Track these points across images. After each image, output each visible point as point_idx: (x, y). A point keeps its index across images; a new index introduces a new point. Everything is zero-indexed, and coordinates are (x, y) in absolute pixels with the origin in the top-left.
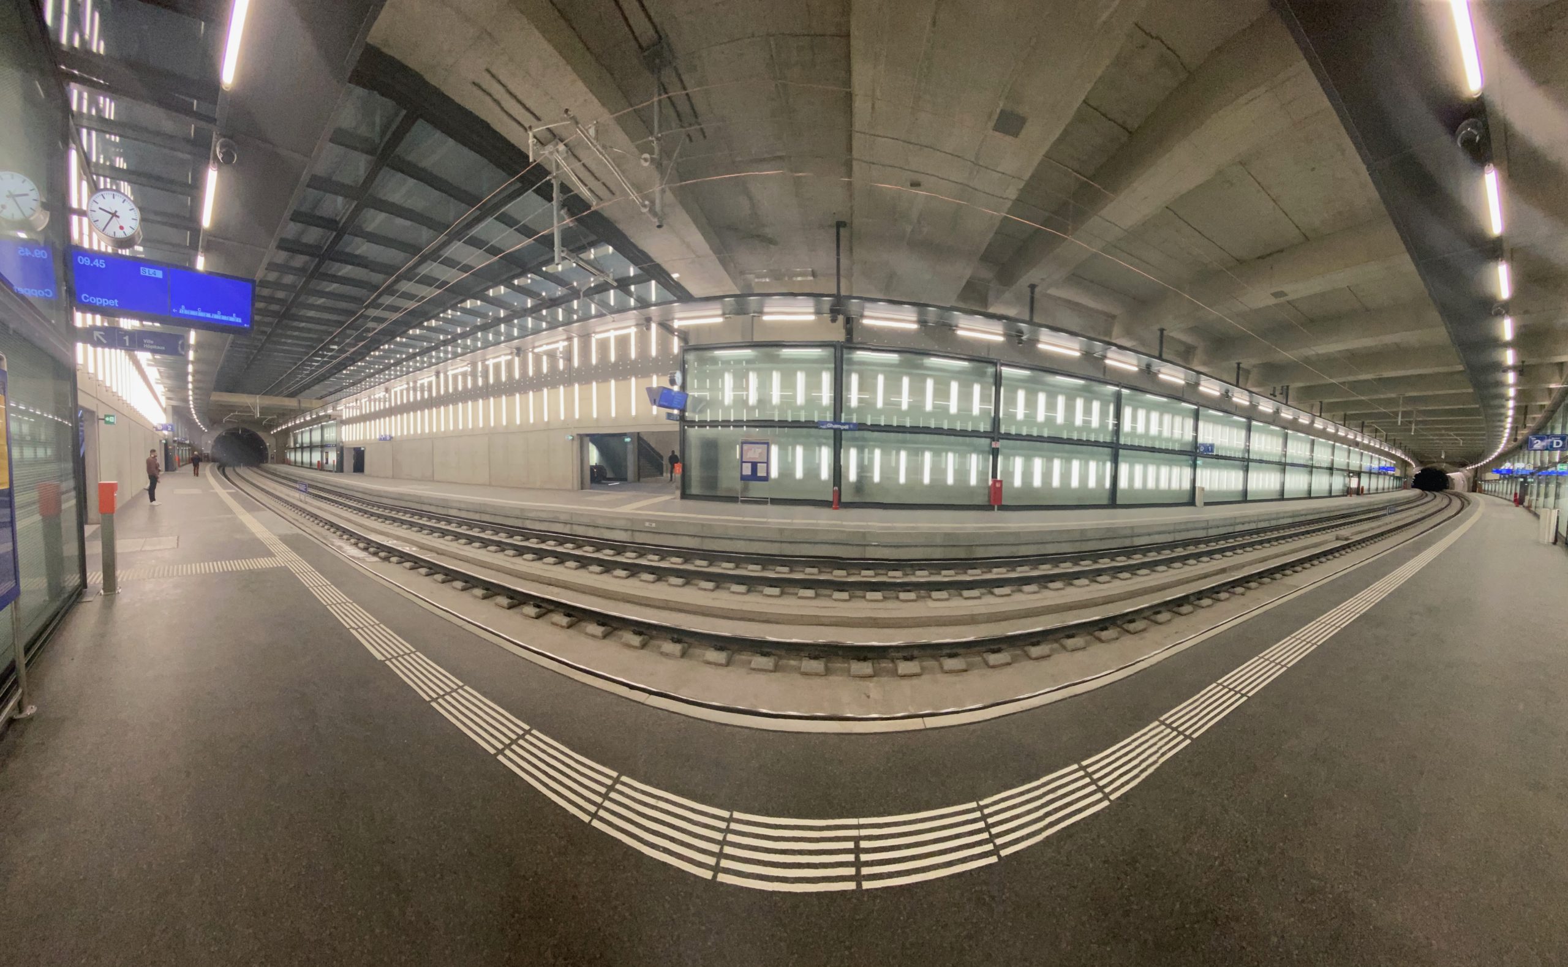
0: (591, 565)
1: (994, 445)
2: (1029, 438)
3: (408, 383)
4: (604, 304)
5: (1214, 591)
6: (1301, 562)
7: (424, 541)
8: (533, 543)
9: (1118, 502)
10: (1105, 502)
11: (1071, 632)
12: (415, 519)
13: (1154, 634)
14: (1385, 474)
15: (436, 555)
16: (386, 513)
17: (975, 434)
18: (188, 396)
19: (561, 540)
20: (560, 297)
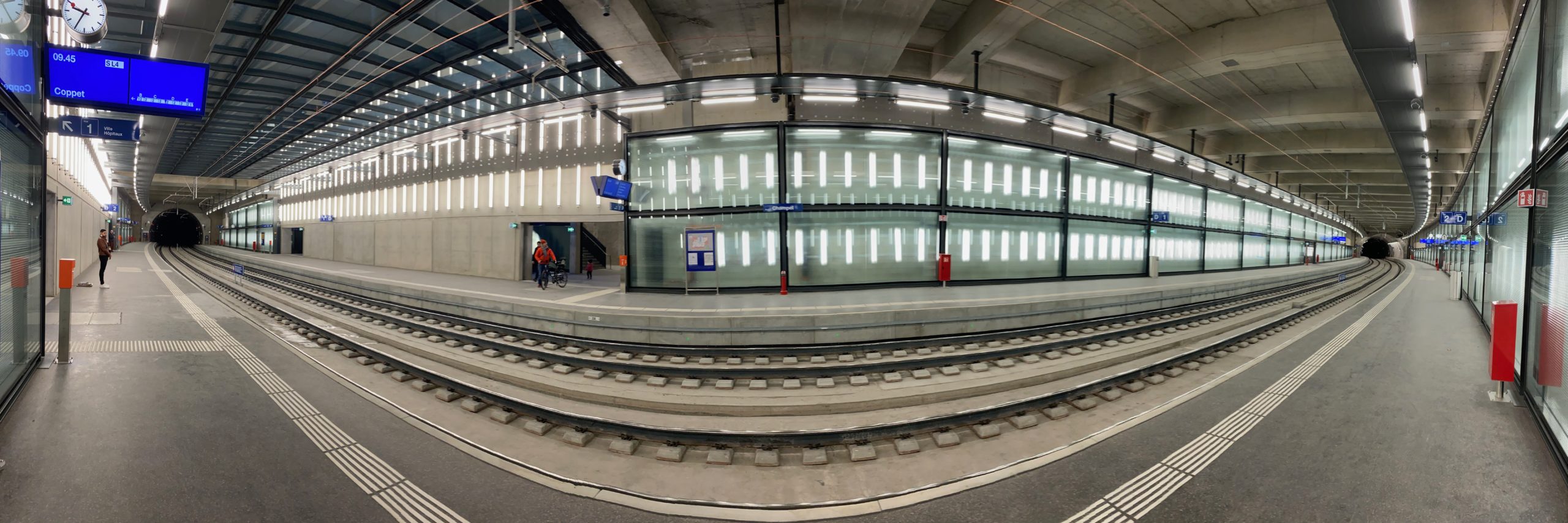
0: (530, 359)
1: (941, 218)
2: (978, 210)
3: (352, 164)
4: (553, 89)
5: (1166, 367)
6: (1257, 332)
7: (363, 328)
8: (473, 333)
9: (1069, 274)
10: (1055, 274)
11: (1021, 410)
12: (355, 305)
13: (1103, 411)
14: (1337, 244)
15: (376, 343)
16: (326, 296)
17: (922, 208)
18: (132, 178)
19: (502, 331)
20: (510, 81)
